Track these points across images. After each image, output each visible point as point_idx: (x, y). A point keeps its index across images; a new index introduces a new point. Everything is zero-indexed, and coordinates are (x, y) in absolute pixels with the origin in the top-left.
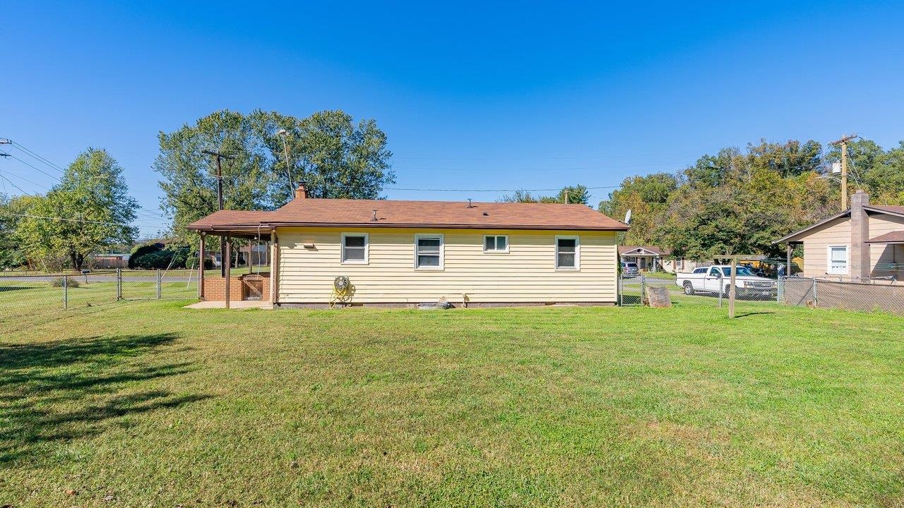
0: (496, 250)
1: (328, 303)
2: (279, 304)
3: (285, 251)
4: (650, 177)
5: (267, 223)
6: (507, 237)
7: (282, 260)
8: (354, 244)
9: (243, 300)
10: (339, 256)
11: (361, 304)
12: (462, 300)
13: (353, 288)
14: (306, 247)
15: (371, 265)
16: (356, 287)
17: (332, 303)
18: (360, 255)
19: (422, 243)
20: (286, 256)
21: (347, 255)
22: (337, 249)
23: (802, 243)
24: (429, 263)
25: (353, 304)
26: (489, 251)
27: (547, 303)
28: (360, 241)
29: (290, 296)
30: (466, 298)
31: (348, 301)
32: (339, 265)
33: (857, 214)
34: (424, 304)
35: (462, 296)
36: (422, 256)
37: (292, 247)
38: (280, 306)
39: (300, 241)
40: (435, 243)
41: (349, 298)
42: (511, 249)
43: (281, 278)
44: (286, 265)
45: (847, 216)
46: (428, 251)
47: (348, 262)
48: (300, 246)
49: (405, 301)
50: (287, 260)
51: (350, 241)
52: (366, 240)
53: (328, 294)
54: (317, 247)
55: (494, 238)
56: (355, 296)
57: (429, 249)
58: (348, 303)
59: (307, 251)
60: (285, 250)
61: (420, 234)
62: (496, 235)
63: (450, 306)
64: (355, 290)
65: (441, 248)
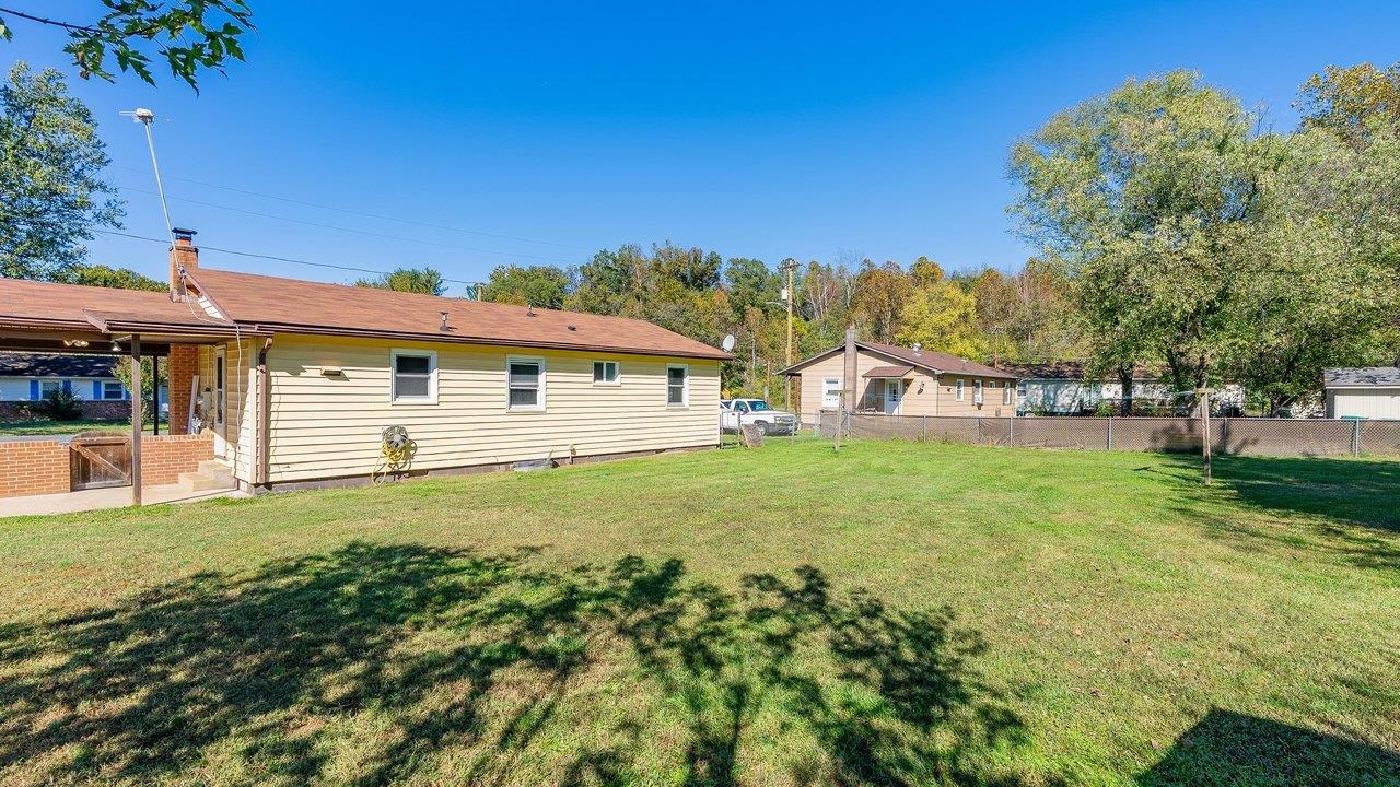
0: (604, 382)
1: (369, 475)
2: (268, 485)
3: (281, 381)
4: (533, 269)
5: (254, 323)
6: (617, 364)
7: (274, 399)
8: (412, 369)
9: (72, 490)
10: (389, 391)
11: (424, 472)
12: (569, 454)
13: (413, 445)
14: (327, 374)
15: (442, 406)
16: (419, 443)
17: (377, 475)
18: (422, 390)
19: (516, 370)
20: (283, 390)
21: (401, 389)
22: (386, 376)
23: (800, 375)
24: (524, 401)
25: (412, 473)
26: (598, 382)
27: (658, 451)
28: (422, 365)
29: (293, 467)
30: (573, 451)
31: (406, 469)
32: (389, 406)
33: (851, 349)
34: (520, 463)
35: (568, 448)
36: (516, 390)
37: (295, 373)
38: (270, 488)
39: (313, 362)
40: (532, 370)
41: (405, 463)
42: (624, 381)
43: (273, 434)
44: (282, 407)
45: (843, 349)
46: (523, 383)
47: (402, 400)
48: (313, 371)
49: (493, 460)
50: (284, 398)
51: (404, 364)
52: (433, 362)
53: (374, 458)
54: (347, 374)
55: (602, 364)
56: (416, 458)
57: (524, 380)
58: (405, 472)
59: (327, 381)
60: (281, 379)
61: (514, 356)
62: (605, 360)
63: (555, 463)
64: (415, 449)
65: (542, 377)
